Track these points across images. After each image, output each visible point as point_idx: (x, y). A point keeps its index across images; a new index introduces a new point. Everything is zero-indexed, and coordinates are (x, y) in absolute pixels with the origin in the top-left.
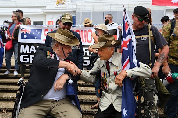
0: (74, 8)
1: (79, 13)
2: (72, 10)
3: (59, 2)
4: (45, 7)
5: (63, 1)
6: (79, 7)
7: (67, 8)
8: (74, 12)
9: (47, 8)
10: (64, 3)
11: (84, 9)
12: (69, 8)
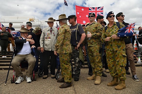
0: (39, 24)
1: (42, 26)
2: (38, 25)
3: (31, 20)
4: (23, 22)
5: (33, 20)
6: (42, 23)
7: (36, 24)
8: (40, 26)
9: (23, 23)
10: (34, 21)
11: (45, 25)
12: (37, 24)
